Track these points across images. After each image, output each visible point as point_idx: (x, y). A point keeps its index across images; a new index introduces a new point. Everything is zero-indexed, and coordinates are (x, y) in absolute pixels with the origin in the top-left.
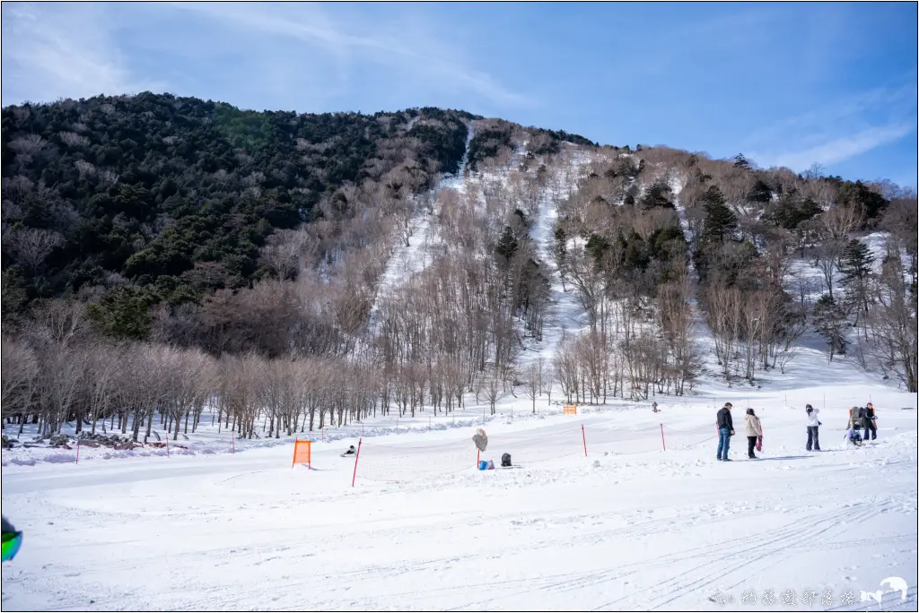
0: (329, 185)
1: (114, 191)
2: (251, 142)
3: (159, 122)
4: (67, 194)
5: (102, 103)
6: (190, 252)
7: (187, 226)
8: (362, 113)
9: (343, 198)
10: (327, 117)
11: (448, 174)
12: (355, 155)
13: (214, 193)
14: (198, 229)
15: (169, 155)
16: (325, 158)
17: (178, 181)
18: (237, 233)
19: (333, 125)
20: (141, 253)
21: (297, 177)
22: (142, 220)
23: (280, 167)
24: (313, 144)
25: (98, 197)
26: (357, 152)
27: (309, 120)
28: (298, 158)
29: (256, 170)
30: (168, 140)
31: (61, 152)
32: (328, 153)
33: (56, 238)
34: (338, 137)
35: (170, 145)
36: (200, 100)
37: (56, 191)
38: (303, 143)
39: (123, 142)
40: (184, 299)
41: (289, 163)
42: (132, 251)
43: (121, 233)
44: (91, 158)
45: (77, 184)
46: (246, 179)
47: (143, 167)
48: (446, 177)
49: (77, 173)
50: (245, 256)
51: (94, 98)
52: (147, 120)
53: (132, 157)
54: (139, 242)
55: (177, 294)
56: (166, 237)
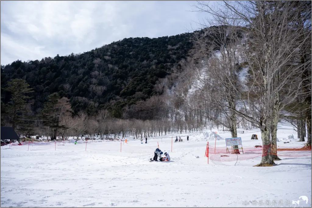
0: (177, 61)
1: (117, 72)
2: (154, 49)
3: (128, 48)
4: (107, 74)
5: (114, 45)
6: (135, 88)
7: (135, 80)
8: (189, 32)
9: (180, 65)
10: (177, 36)
11: (217, 51)
12: (186, 49)
13: (143, 69)
14: (138, 81)
15: (131, 58)
16: (176, 51)
17: (133, 66)
18: (148, 81)
19: (179, 39)
20: (124, 90)
21: (167, 59)
22: (124, 80)
23: (162, 57)
24: (173, 46)
25: (114, 74)
26: (186, 47)
27: (172, 38)
28: (168, 52)
29: (155, 59)
30: (131, 53)
31: (105, 62)
32: (177, 49)
33: (104, 88)
34: (181, 43)
35: (131, 55)
36: (140, 38)
37: (104, 74)
38: (170, 47)
39: (119, 56)
40: (132, 103)
41: (165, 55)
42: (121, 89)
43: (119, 84)
44: (112, 63)
45: (109, 71)
46: (151, 63)
47: (124, 63)
48: (217, 52)
49: (108, 68)
50: (149, 88)
51: (112, 43)
52: (125, 48)
53: (122, 61)
54: (123, 86)
55: (131, 102)
56: (130, 84)
